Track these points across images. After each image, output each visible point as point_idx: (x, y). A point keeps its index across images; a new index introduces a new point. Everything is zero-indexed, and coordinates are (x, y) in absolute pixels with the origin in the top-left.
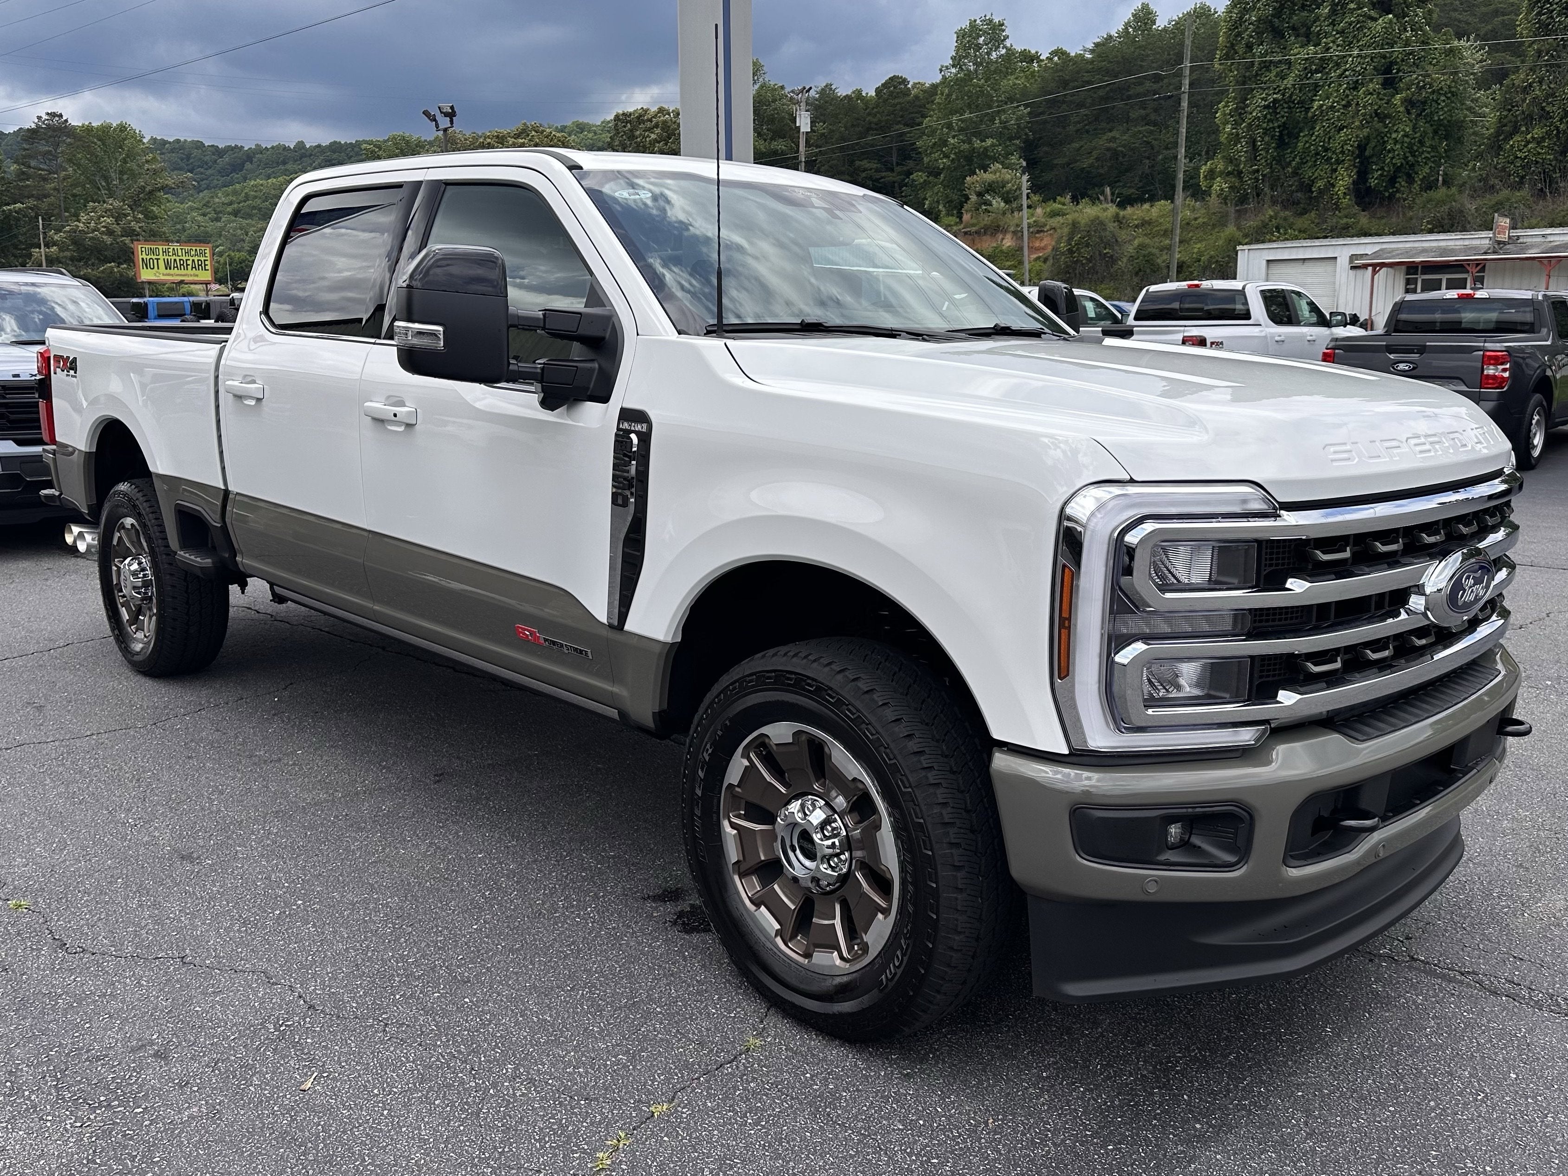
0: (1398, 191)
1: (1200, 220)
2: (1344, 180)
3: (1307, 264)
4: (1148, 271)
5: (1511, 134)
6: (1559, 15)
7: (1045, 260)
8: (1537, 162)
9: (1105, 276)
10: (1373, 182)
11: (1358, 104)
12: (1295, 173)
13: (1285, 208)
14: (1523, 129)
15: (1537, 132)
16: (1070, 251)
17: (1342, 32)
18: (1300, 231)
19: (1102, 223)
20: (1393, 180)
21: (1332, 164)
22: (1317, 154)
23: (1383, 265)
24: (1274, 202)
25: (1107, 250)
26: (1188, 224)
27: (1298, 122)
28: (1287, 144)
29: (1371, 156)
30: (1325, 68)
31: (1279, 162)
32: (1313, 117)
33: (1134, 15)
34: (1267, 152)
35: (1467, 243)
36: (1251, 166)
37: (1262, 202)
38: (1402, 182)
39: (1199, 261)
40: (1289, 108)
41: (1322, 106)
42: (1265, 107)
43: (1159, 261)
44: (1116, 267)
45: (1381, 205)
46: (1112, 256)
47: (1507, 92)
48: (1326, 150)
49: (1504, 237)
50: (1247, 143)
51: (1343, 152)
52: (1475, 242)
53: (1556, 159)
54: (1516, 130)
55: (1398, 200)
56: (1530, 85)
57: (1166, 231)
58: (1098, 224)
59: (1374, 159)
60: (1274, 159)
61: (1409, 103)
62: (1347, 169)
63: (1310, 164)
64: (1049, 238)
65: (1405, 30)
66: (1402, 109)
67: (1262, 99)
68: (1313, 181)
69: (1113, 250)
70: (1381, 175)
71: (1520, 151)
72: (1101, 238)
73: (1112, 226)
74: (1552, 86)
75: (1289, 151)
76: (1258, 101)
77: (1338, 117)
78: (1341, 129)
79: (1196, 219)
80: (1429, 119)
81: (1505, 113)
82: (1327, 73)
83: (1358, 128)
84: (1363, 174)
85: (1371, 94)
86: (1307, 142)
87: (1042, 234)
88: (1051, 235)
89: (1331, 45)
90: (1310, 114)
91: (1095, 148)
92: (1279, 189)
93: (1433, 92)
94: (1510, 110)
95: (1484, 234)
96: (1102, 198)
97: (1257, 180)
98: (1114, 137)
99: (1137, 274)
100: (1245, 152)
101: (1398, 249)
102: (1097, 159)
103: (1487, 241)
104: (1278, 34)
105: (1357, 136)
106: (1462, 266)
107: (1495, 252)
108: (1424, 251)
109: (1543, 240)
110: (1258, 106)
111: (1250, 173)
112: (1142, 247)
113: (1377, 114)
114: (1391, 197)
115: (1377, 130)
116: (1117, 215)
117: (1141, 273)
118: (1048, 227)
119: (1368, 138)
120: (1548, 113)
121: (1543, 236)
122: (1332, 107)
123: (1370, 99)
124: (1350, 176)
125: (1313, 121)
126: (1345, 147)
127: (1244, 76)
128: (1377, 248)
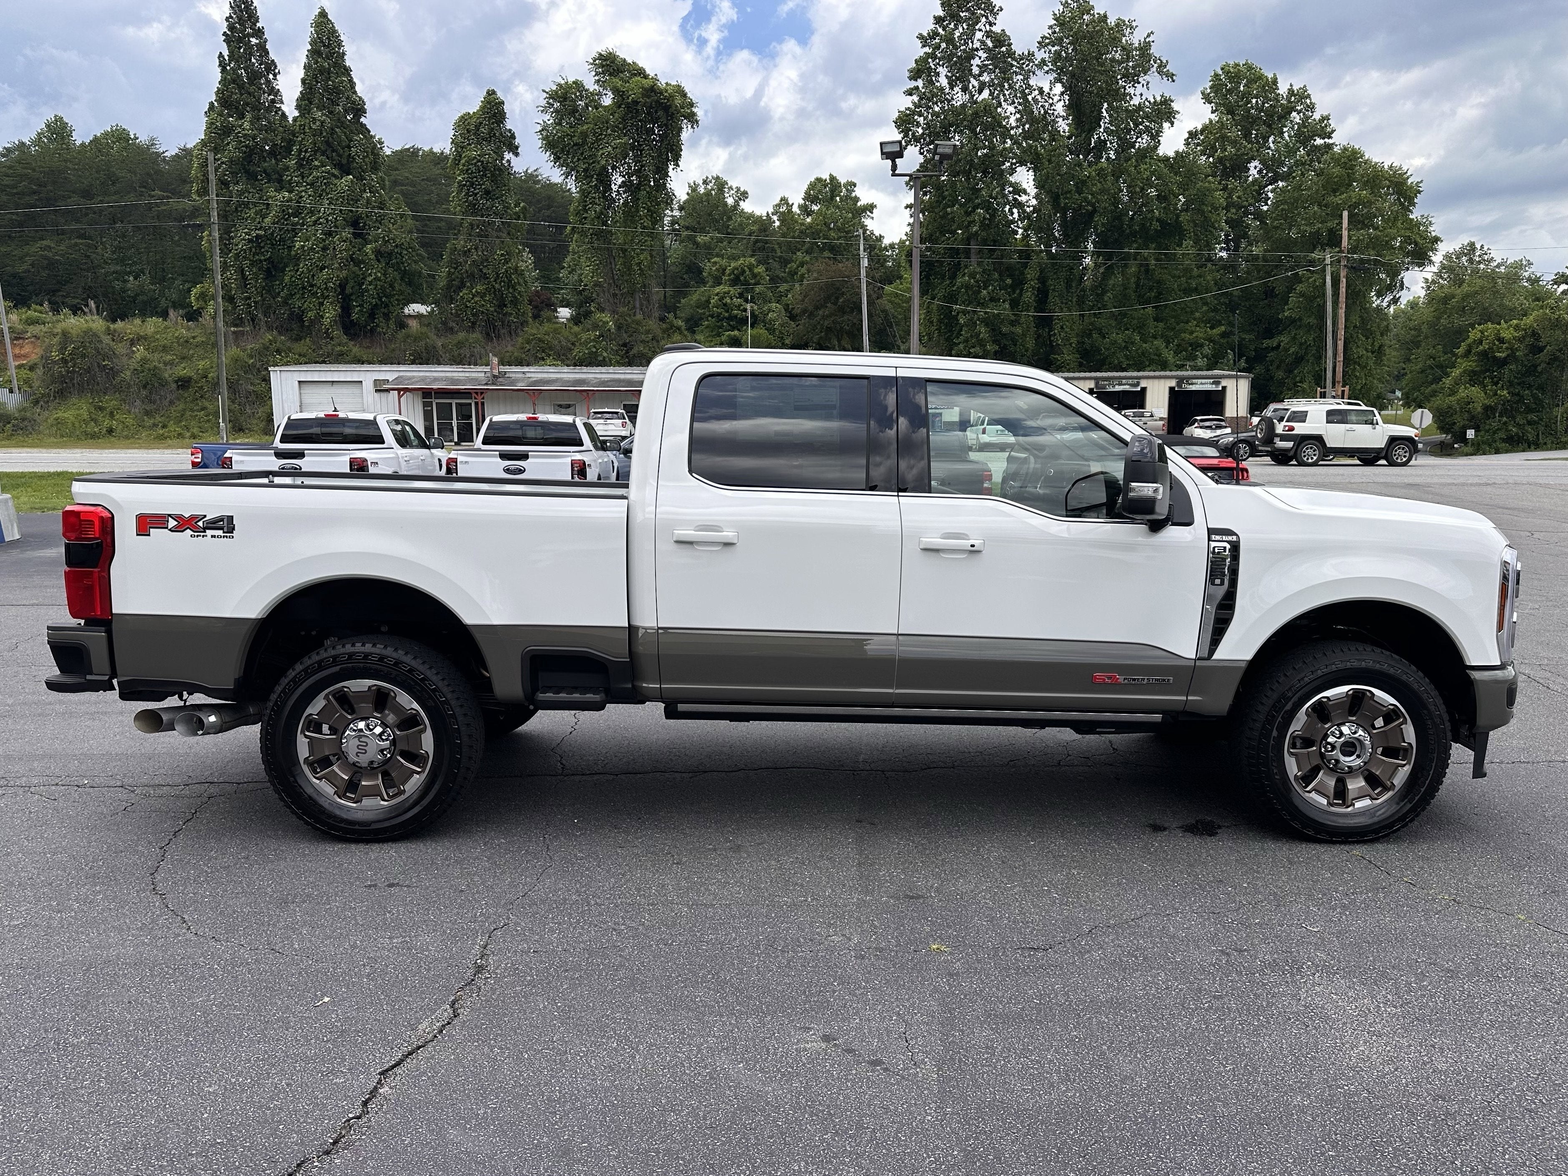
0: (377, 326)
1: (198, 339)
2: (330, 313)
3: (335, 386)
4: (156, 385)
5: (460, 288)
6: (481, 199)
7: (32, 368)
8: (483, 312)
9: (107, 388)
10: (354, 316)
11: (334, 248)
12: (285, 303)
13: (280, 333)
14: (468, 284)
15: (479, 288)
16: (64, 361)
17: (312, 184)
18: (300, 355)
19: (95, 335)
20: (372, 316)
21: (318, 298)
22: (304, 288)
23: (406, 390)
24: (270, 328)
25: (106, 362)
26: (187, 342)
27: (282, 258)
28: (275, 276)
29: (352, 294)
30: (301, 213)
31: (269, 291)
32: (296, 255)
33: (48, 126)
34: (256, 282)
35: (467, 375)
36: (242, 294)
37: (257, 327)
38: (380, 320)
39: (206, 377)
40: (273, 245)
41: (303, 246)
42: (250, 241)
43: (167, 375)
44: (118, 379)
45: (365, 336)
46: (112, 369)
47: (451, 254)
48: (312, 286)
49: (496, 372)
50: (235, 272)
51: (326, 289)
52: (474, 375)
53: (495, 311)
54: (462, 286)
55: (380, 333)
56: (469, 250)
57: (164, 347)
58: (90, 335)
59: (353, 297)
60: (264, 288)
61: (378, 253)
62: (331, 303)
63: (298, 296)
64: (30, 346)
65: (365, 191)
66: (373, 257)
67: (246, 233)
68: (303, 312)
69: (113, 363)
70: (361, 311)
71: (469, 302)
72: (97, 349)
73: (107, 339)
74: (485, 253)
75: (278, 283)
76: (242, 236)
77: (319, 258)
78: (322, 269)
79: (194, 338)
80: (397, 267)
81: (452, 270)
82: (303, 218)
83: (337, 269)
84: (346, 310)
85: (344, 241)
86: (292, 276)
87: (21, 341)
88: (32, 342)
89: (303, 194)
90: (293, 253)
91: (27, 255)
92: (272, 315)
93: (397, 246)
94: (456, 268)
95: (480, 369)
96: (86, 310)
97: (250, 306)
98: (49, 247)
99: (145, 387)
100: (235, 280)
101: (414, 377)
102: (32, 265)
103: (483, 375)
104: (252, 177)
105: (338, 276)
106: (470, 393)
107: (493, 384)
108: (436, 380)
109: (523, 376)
110: (244, 239)
111: (242, 299)
112: (144, 361)
113: (352, 259)
114: (372, 331)
115: (354, 273)
116: (108, 328)
117: (149, 387)
118: (29, 334)
119: (346, 279)
120: (485, 274)
121: (524, 373)
122: (312, 249)
123: (344, 246)
124: (335, 310)
125: (297, 259)
126: (329, 285)
127: (225, 211)
128: (396, 375)
